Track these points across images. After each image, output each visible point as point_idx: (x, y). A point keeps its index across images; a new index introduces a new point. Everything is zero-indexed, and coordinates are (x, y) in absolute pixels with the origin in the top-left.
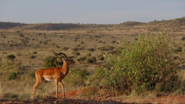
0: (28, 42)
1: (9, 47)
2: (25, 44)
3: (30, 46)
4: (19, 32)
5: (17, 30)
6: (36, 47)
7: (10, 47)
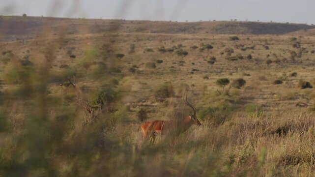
0: (300, 57)
1: (264, 64)
2: (294, 60)
3: (302, 62)
4: (295, 39)
5: (294, 37)
6: (311, 64)
7: (267, 65)
